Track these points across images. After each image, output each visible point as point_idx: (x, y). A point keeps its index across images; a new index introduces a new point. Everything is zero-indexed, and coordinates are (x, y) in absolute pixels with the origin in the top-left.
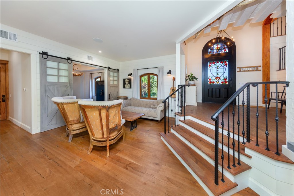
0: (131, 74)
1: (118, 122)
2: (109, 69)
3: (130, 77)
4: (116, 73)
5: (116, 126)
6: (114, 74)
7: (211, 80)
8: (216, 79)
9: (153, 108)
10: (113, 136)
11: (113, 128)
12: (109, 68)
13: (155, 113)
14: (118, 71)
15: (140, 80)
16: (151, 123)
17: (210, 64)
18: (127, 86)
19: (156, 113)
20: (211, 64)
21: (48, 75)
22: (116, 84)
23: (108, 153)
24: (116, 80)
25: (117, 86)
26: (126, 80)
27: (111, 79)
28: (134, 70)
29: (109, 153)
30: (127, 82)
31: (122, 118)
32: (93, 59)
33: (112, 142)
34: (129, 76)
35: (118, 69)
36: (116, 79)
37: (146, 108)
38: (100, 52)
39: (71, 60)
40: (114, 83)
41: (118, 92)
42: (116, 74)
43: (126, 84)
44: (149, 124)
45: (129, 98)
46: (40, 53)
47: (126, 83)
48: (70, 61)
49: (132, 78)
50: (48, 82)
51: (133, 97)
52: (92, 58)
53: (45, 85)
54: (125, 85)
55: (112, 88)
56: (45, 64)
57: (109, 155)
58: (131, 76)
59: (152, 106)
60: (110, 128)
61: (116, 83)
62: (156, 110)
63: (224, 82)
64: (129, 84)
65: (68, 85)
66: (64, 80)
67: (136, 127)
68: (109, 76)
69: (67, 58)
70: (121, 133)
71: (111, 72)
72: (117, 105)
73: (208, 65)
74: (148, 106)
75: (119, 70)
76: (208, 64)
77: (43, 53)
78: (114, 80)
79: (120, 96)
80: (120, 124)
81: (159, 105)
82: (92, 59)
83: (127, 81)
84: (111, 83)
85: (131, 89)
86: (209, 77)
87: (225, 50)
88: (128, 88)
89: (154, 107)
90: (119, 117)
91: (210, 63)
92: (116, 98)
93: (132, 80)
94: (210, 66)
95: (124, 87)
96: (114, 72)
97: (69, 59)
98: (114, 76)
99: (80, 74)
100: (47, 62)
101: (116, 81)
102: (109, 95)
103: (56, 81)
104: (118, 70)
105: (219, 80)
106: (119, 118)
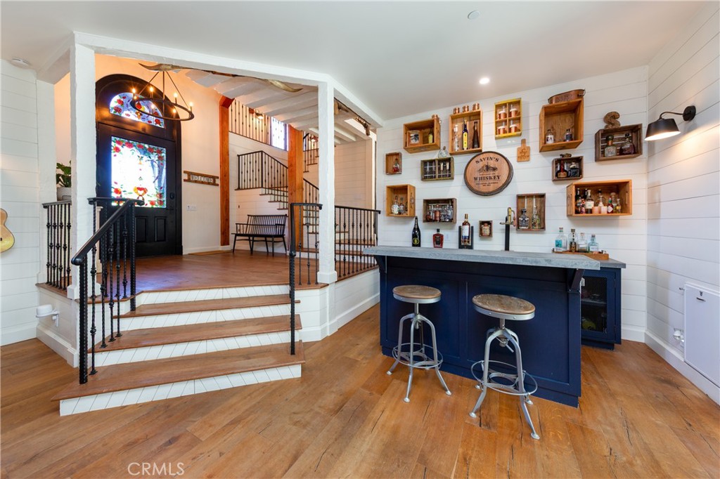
7: (120, 193)
8: (137, 193)
17: (117, 145)
20: (120, 147)
63: (156, 203)
73: (111, 146)
76: (113, 144)
86: (116, 183)
87: (157, 122)
91: (119, 142)
94: (117, 150)
105: (143, 194)
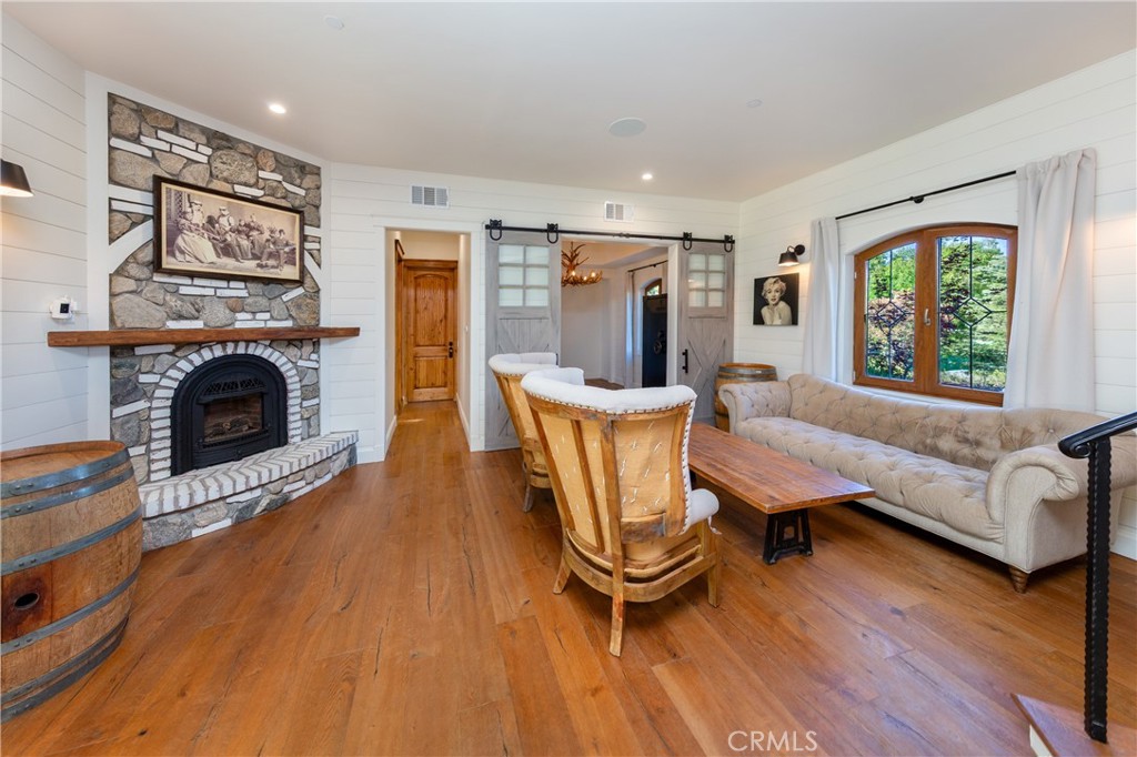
0: (800, 250)
1: (668, 499)
2: (687, 243)
3: (789, 268)
4: (716, 254)
5: (659, 522)
6: (707, 263)
9: (954, 459)
10: (644, 567)
11: (641, 524)
12: (687, 237)
13: (974, 503)
14: (729, 245)
15: (853, 275)
16: (938, 563)
18: (777, 312)
19: (986, 502)
21: (501, 287)
22: (719, 304)
23: (617, 636)
24: (720, 286)
25: (725, 315)
26: (767, 285)
27: (696, 282)
28: (819, 227)
29: (620, 639)
30: (773, 291)
31: (688, 488)
32: (625, 211)
33: (635, 592)
34: (781, 261)
35: (727, 237)
36: (717, 281)
37: (891, 449)
38: (647, 177)
39: (558, 232)
40: (707, 301)
41: (727, 343)
42: (717, 262)
43: (768, 304)
44: (916, 564)
45: (784, 373)
46: (487, 227)
47: (769, 297)
48: (553, 236)
49: (803, 270)
50: (502, 308)
51: (808, 371)
52: (620, 208)
53: (495, 318)
54: (765, 311)
55: (697, 324)
56: (497, 256)
57: (619, 647)
58: (795, 259)
59: (946, 443)
60: (625, 520)
61: (716, 300)
62: (987, 485)
64: (782, 305)
65: (549, 315)
66: (538, 299)
67: (805, 549)
68: (685, 272)
69: (546, 227)
70: (692, 557)
71: (696, 253)
72: (660, 411)
74: (910, 438)
75: (733, 242)
77: (494, 225)
78: (707, 290)
79: (736, 360)
80: (679, 517)
81: (1025, 454)
82: (620, 216)
83: (776, 286)
84: (695, 300)
85: (793, 328)
88: (778, 322)
89: (966, 450)
90: (672, 477)
92: (717, 369)
93: (801, 280)
95: (758, 320)
96: (707, 253)
97: (552, 228)
98: (707, 272)
99: (593, 275)
100: (501, 247)
101: (720, 294)
102: (686, 353)
103: (520, 304)
104: (729, 240)
106: (672, 485)
